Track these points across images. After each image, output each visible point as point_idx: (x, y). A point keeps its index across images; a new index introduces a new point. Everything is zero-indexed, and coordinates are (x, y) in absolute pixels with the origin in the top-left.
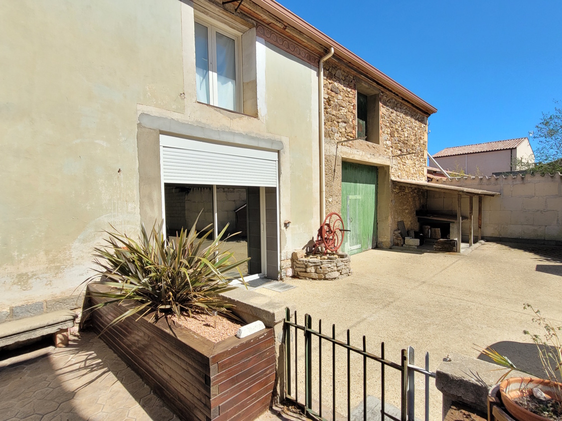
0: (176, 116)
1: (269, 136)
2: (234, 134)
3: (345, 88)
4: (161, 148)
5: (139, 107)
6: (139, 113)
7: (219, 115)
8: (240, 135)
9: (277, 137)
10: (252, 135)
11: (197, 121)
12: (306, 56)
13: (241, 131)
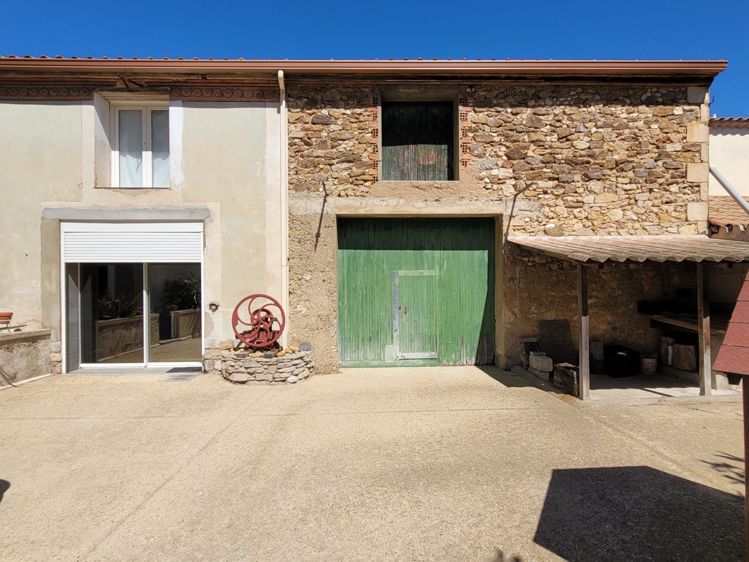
0: (74, 205)
1: (187, 205)
2: (137, 210)
3: (348, 112)
4: (62, 234)
5: (43, 204)
6: (43, 208)
7: (119, 195)
8: (145, 210)
9: (199, 205)
10: (162, 208)
11: (94, 206)
12: (255, 95)
13: (146, 205)
